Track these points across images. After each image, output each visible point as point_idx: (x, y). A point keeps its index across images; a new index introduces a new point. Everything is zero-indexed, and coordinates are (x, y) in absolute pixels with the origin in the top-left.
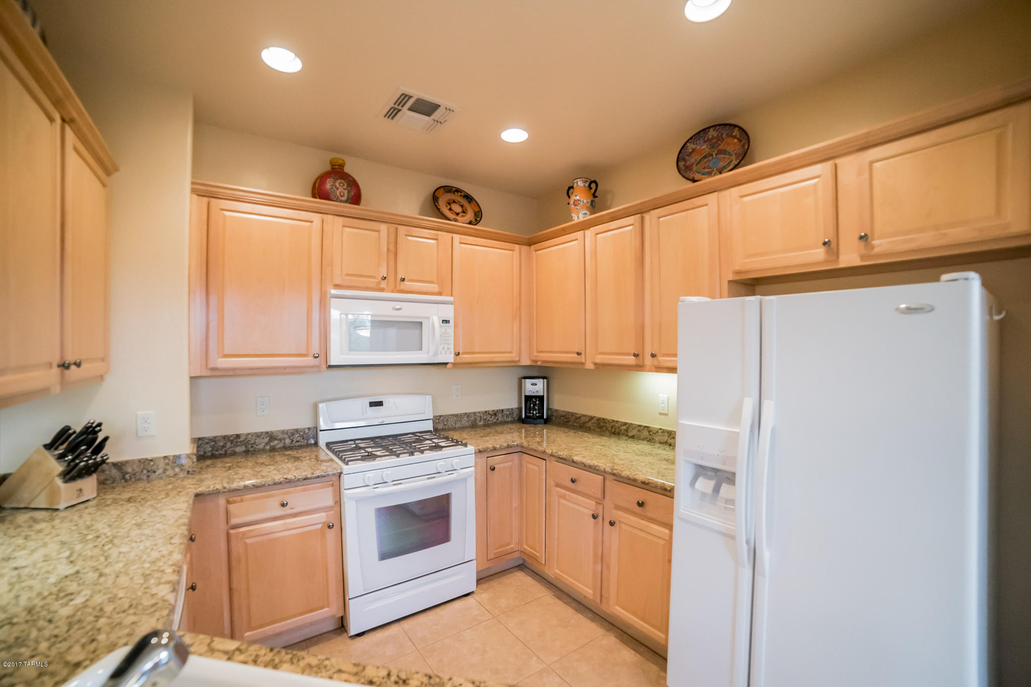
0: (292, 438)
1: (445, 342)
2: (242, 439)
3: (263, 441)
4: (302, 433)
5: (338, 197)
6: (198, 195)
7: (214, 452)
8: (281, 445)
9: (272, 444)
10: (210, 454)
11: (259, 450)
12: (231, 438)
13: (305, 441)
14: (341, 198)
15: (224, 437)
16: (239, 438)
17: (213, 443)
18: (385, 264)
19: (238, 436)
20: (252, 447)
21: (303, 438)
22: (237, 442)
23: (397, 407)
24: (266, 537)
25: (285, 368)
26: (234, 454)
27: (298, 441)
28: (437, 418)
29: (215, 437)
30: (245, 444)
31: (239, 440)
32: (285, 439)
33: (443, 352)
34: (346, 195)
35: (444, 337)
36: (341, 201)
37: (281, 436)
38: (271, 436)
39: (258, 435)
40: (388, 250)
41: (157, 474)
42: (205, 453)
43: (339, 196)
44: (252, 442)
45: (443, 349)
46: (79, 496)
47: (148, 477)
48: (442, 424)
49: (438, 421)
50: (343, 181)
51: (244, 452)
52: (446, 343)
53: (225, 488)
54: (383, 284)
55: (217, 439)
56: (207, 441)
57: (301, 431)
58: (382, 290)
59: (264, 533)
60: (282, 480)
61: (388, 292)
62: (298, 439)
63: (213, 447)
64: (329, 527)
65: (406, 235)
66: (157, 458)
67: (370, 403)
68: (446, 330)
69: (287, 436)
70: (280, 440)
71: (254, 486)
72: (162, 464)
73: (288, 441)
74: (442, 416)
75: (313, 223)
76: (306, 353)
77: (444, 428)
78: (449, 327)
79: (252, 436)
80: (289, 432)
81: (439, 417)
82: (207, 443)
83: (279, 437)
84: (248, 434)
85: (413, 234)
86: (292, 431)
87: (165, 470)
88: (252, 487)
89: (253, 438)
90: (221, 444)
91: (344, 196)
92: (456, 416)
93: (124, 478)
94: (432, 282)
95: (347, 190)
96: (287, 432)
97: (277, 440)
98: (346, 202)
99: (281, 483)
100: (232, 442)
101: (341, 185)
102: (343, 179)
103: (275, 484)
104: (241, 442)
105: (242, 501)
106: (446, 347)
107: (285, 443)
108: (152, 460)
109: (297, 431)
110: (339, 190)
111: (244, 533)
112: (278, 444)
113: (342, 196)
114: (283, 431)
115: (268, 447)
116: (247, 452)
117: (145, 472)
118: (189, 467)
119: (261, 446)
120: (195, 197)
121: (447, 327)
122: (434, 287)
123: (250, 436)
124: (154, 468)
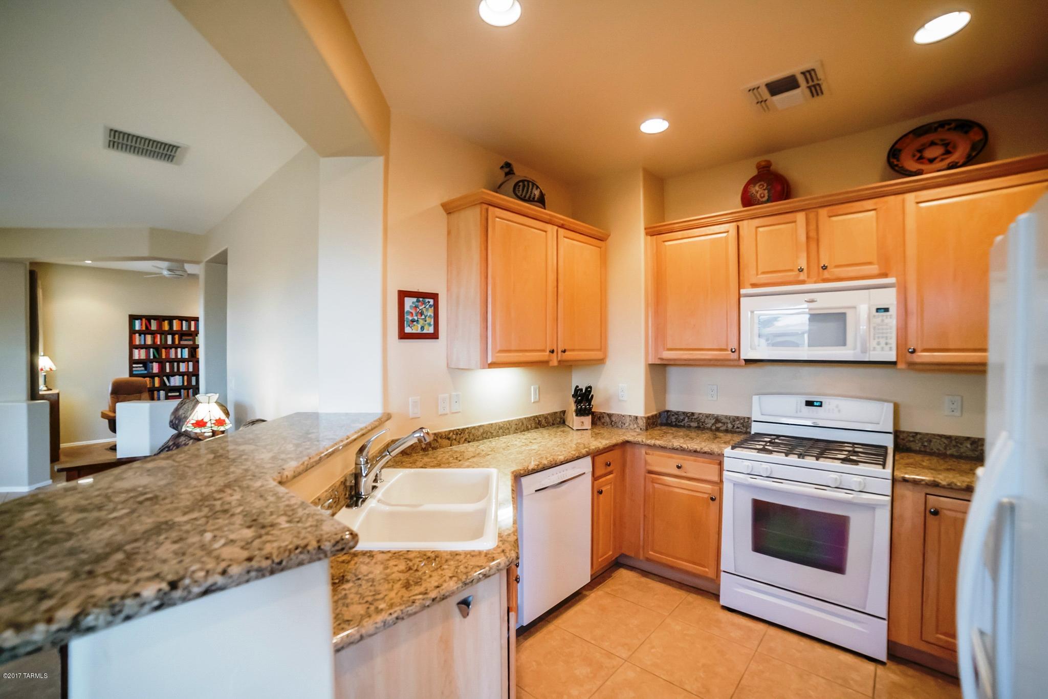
0: (734, 423)
1: (880, 335)
2: (695, 417)
3: (710, 421)
4: (742, 421)
5: (759, 200)
6: (651, 236)
7: (677, 423)
8: (724, 428)
9: (717, 425)
10: (674, 424)
11: (708, 429)
12: (688, 415)
13: (745, 429)
14: (761, 200)
15: (684, 413)
16: (694, 416)
17: (676, 416)
18: (805, 255)
19: (693, 414)
20: (702, 425)
21: (743, 426)
22: (692, 418)
23: (839, 411)
24: (667, 488)
25: (710, 360)
26: (689, 427)
27: (738, 428)
28: (911, 435)
29: (678, 412)
30: (697, 421)
31: (694, 417)
32: (727, 423)
33: (878, 347)
34: (766, 195)
35: (879, 329)
36: (762, 203)
37: (724, 420)
38: (717, 420)
39: (708, 416)
40: (808, 238)
41: (626, 425)
42: (672, 422)
43: (760, 198)
44: (703, 421)
45: (878, 344)
46: (582, 426)
47: (622, 426)
48: (920, 444)
49: (912, 439)
50: (762, 183)
51: (696, 427)
52: (883, 337)
53: (643, 442)
54: (803, 276)
55: (679, 414)
56: (673, 414)
57: (741, 419)
58: (803, 282)
59: (667, 484)
60: (678, 447)
61: (810, 283)
62: (739, 426)
63: (676, 419)
64: (712, 499)
65: (830, 217)
66: (626, 415)
67: (806, 401)
68: (883, 321)
69: (729, 421)
70: (724, 423)
71: (660, 446)
72: (628, 419)
73: (730, 426)
74: (920, 433)
75: (730, 232)
76: (725, 348)
77: (923, 449)
78: (889, 317)
79: (703, 416)
80: (731, 418)
81: (914, 434)
82: (673, 415)
83: (722, 421)
84: (700, 414)
85: (840, 213)
86: (734, 418)
87: (630, 424)
88: (658, 446)
89: (704, 418)
90: (682, 418)
91: (764, 197)
92: (949, 438)
93: (611, 424)
94: (870, 263)
95: (767, 189)
96: (730, 417)
97: (721, 423)
98: (768, 201)
99: (677, 449)
100: (689, 417)
101: (761, 186)
102: (763, 181)
103: (674, 449)
104: (695, 419)
105: (653, 454)
106: (883, 341)
107: (727, 427)
108: (623, 416)
109: (738, 418)
110: (759, 193)
111: (653, 479)
112: (722, 427)
113: (762, 198)
114: (727, 416)
115: (714, 428)
116: (698, 428)
117: (620, 423)
118: (641, 426)
119: (709, 426)
120: (649, 237)
121: (885, 317)
122: (874, 269)
123: (701, 416)
124: (624, 421)
